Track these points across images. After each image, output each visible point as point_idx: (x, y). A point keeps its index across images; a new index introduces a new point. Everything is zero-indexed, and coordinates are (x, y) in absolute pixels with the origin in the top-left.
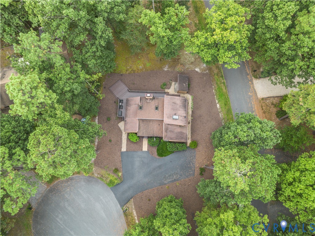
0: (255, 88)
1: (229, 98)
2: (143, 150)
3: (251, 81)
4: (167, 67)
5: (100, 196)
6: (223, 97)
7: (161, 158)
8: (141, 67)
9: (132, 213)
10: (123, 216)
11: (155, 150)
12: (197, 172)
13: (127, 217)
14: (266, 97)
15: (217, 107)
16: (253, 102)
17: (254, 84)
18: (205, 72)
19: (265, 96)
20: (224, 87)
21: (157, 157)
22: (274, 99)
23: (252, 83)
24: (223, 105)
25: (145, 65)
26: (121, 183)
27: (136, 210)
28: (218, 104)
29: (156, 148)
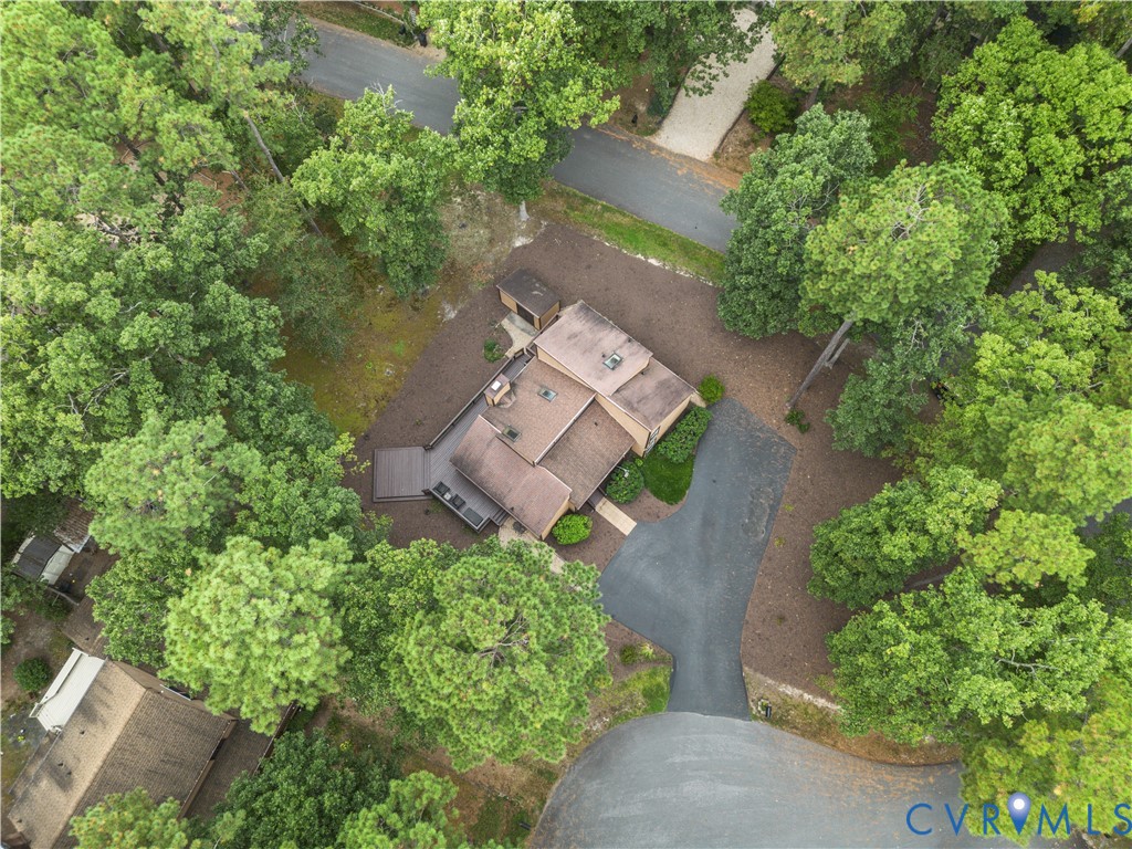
0: (677, 151)
1: (654, 226)
2: (627, 533)
3: (651, 146)
4: (448, 307)
5: (670, 760)
6: (641, 235)
7: (684, 499)
8: (388, 371)
9: (785, 698)
10: (776, 732)
11: (650, 501)
12: (790, 434)
13: (787, 722)
14: (717, 145)
15: (656, 267)
16: (709, 179)
17: (664, 146)
18: (542, 230)
19: (714, 146)
20: (617, 215)
21: (674, 509)
22: (736, 132)
23: (660, 149)
24: (659, 249)
25: (392, 357)
26: (675, 668)
27: (784, 681)
28: (649, 261)
29: (649, 494)
